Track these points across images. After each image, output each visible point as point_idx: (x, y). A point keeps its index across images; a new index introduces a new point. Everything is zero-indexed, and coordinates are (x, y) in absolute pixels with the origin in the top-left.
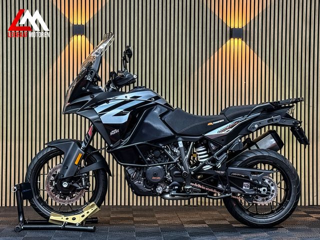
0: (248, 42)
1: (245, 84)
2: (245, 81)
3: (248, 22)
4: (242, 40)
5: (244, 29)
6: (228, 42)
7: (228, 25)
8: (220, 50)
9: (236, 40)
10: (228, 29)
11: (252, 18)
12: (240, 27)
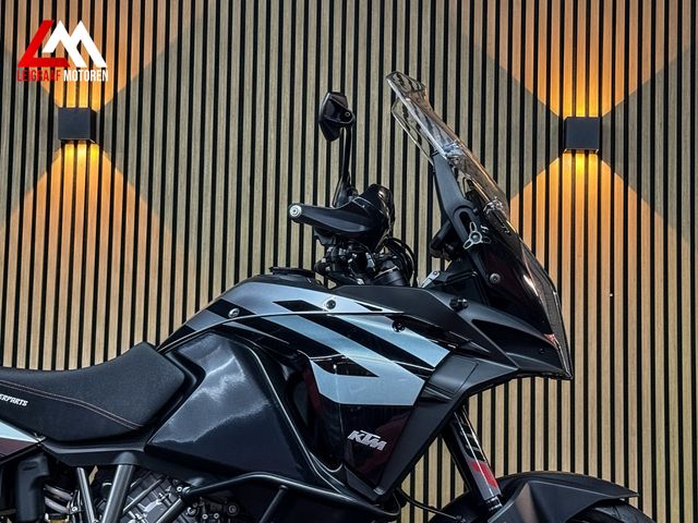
0: (620, 165)
1: (612, 299)
2: (612, 291)
3: (619, 99)
4: (600, 159)
5: (607, 123)
6: (555, 165)
7: (555, 108)
8: (528, 189)
9: (580, 159)
10: (554, 125)
11: (633, 88)
12: (593, 113)
